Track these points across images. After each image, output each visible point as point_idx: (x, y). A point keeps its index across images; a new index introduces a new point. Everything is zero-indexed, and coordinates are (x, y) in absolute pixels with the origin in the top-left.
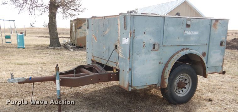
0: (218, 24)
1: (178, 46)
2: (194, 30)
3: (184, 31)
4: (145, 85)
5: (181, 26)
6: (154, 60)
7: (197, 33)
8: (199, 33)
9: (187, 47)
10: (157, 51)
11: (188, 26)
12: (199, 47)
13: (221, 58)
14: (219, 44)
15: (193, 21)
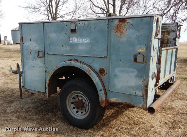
0: (125, 25)
1: (62, 55)
2: (82, 36)
3: (69, 38)
4: (34, 90)
5: (65, 32)
6: (40, 67)
7: (88, 40)
8: (91, 40)
9: (76, 58)
10: (42, 59)
11: (73, 31)
12: (94, 60)
13: (140, 82)
14: (132, 58)
15: (79, 25)
